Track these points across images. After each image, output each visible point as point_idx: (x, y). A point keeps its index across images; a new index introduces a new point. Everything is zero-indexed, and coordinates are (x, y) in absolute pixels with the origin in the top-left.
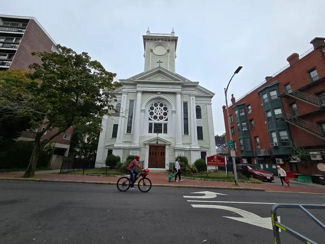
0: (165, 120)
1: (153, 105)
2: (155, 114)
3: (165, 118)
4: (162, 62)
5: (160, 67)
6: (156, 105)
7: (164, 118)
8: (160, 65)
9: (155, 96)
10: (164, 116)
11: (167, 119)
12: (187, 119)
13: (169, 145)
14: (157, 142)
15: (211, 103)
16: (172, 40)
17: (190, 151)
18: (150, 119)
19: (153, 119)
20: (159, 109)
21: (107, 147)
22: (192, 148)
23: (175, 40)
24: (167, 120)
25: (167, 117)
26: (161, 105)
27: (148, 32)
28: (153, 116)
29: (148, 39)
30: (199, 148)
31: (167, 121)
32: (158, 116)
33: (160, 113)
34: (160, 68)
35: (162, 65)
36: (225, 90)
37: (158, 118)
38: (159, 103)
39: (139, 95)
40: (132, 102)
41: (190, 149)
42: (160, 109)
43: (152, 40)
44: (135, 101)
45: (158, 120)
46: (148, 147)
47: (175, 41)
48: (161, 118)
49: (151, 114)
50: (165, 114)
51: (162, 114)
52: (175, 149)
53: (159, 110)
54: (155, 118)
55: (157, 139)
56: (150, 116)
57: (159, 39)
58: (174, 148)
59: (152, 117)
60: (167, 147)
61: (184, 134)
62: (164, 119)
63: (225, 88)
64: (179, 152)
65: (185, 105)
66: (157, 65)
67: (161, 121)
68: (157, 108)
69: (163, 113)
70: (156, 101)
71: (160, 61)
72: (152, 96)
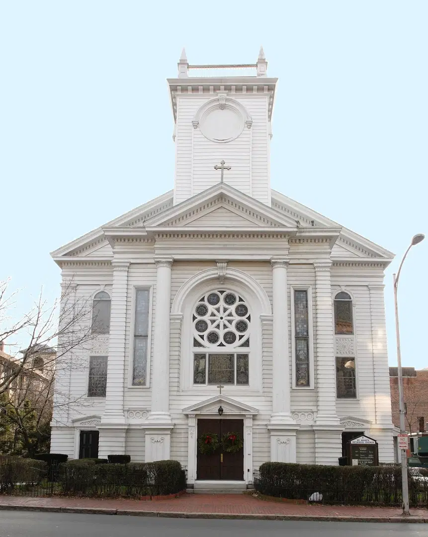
0: (242, 345)
1: (206, 299)
2: (211, 328)
3: (241, 337)
4: (229, 169)
5: (222, 183)
6: (214, 299)
7: (238, 338)
8: (222, 175)
9: (211, 272)
10: (237, 334)
11: (248, 341)
12: (306, 339)
13: (254, 416)
14: (221, 410)
15: (383, 283)
16: (260, 89)
17: (313, 432)
18: (197, 344)
19: (205, 342)
20: (224, 312)
21: (77, 424)
22: (318, 423)
23: (267, 88)
24: (246, 344)
25: (246, 334)
26: (230, 299)
27: (183, 63)
28: (206, 334)
29: (184, 89)
30: (338, 423)
31: (248, 346)
32: (221, 333)
33: (227, 324)
34: (222, 188)
35: (229, 178)
36: (394, 277)
37: (221, 340)
38: (222, 292)
39: (164, 272)
40: (143, 291)
41: (312, 426)
42: (227, 312)
43: (195, 89)
44: (151, 290)
45: (221, 345)
46: (193, 423)
47: (269, 90)
48: (230, 338)
49: (201, 326)
50: (242, 326)
51: (232, 328)
52: (270, 427)
53: (222, 314)
54: (213, 338)
55: (220, 401)
56: (197, 334)
57: (217, 88)
58: (266, 425)
59: (202, 337)
60: (247, 423)
61: (297, 385)
62: (238, 342)
63: (395, 274)
64: (280, 437)
65: (300, 296)
66: (215, 178)
67: (229, 349)
68: (218, 310)
69: (234, 323)
70: (214, 288)
71: (223, 163)
72: (201, 274)
